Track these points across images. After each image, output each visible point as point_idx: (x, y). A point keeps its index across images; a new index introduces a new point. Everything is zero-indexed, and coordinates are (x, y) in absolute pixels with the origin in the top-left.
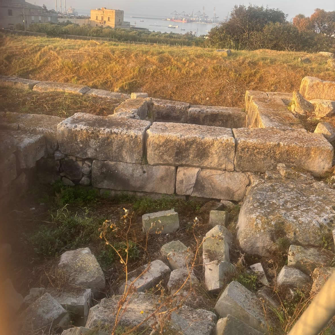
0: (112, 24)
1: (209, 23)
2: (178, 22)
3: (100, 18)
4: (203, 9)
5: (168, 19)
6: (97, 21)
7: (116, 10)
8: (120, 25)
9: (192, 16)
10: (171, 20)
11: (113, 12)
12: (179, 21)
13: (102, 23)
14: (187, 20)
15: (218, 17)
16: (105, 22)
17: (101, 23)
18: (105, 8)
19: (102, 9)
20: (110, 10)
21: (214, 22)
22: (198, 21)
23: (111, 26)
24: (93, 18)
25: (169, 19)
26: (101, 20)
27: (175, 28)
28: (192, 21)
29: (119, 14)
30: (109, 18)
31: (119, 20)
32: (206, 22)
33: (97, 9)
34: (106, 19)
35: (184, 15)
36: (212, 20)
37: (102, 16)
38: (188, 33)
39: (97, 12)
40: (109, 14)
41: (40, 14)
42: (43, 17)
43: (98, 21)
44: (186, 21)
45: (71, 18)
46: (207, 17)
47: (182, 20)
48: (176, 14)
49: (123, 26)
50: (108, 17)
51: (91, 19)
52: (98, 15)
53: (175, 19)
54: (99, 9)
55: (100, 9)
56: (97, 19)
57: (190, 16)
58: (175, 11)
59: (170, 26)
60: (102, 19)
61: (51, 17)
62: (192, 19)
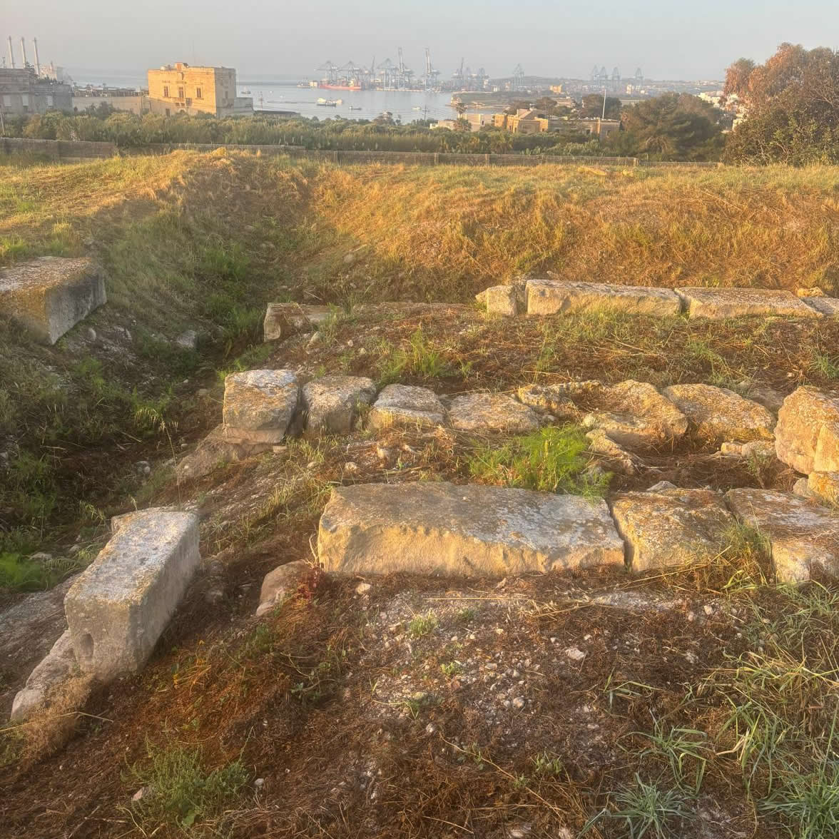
0: (208, 104)
1: (416, 88)
2: (337, 90)
3: (174, 93)
4: (400, 54)
5: (312, 84)
6: (166, 100)
7: (216, 69)
8: (230, 106)
9: (371, 74)
10: (321, 85)
11: (208, 73)
12: (340, 87)
13: (183, 105)
14: (360, 84)
15: (438, 73)
16: (189, 102)
17: (177, 104)
18: (186, 65)
19: (176, 66)
20: (199, 70)
21: (428, 86)
22: (387, 85)
23: (207, 110)
24: (156, 93)
25: (316, 84)
26: (178, 96)
27: (334, 105)
28: (372, 86)
29: (225, 78)
30: (199, 91)
31: (227, 93)
32: (410, 86)
33: (163, 68)
34: (190, 93)
35: (353, 71)
36: (423, 80)
37: (181, 85)
38: (382, 117)
39: (165, 76)
40: (198, 80)
41: (24, 89)
42: (33, 97)
43: (171, 100)
44: (358, 86)
45: (95, 95)
46: (411, 72)
47: (347, 85)
48: (331, 70)
49: (235, 110)
50: (195, 88)
51: (152, 95)
52: (167, 84)
53: (329, 83)
54: (169, 69)
55: (172, 66)
56: (166, 95)
57: (366, 72)
58: (328, 62)
59: (322, 101)
60: (181, 94)
61: (54, 95)
62: (372, 80)
